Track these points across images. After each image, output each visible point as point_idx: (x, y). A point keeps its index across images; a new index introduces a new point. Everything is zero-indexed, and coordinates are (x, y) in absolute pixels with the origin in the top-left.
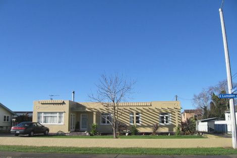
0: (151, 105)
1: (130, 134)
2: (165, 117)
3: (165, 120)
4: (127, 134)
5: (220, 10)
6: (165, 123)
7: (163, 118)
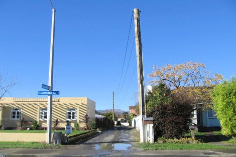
0: (59, 101)
1: (31, 129)
2: (72, 113)
3: (71, 115)
4: (28, 129)
5: (53, 10)
6: (71, 118)
7: (70, 113)
